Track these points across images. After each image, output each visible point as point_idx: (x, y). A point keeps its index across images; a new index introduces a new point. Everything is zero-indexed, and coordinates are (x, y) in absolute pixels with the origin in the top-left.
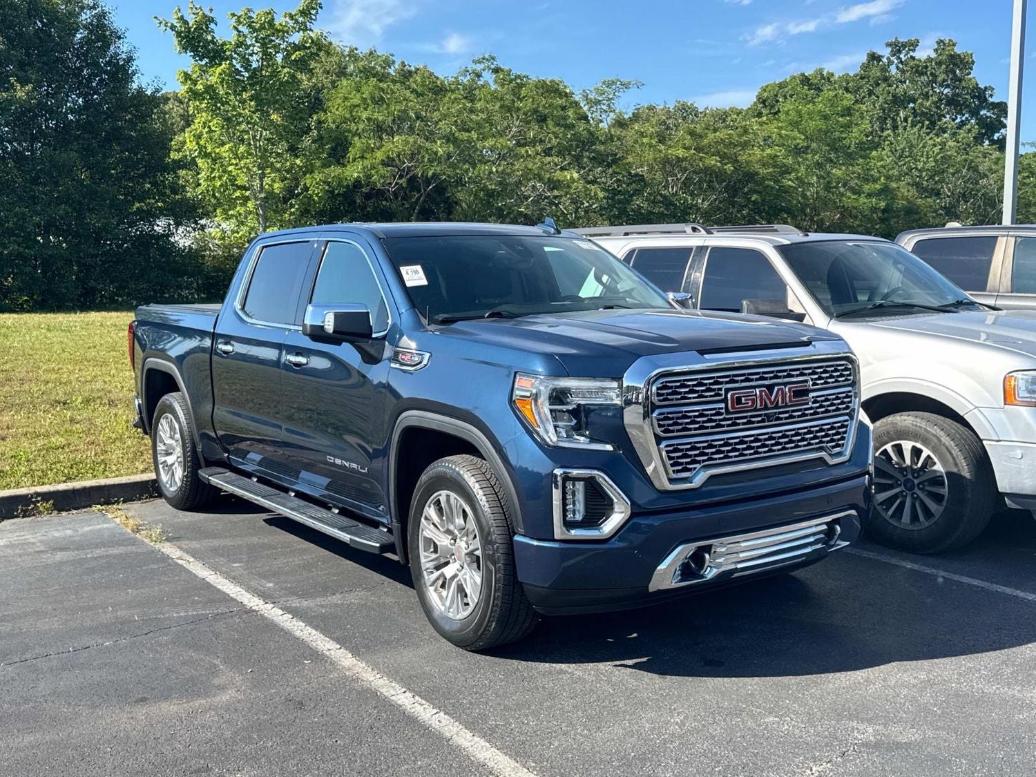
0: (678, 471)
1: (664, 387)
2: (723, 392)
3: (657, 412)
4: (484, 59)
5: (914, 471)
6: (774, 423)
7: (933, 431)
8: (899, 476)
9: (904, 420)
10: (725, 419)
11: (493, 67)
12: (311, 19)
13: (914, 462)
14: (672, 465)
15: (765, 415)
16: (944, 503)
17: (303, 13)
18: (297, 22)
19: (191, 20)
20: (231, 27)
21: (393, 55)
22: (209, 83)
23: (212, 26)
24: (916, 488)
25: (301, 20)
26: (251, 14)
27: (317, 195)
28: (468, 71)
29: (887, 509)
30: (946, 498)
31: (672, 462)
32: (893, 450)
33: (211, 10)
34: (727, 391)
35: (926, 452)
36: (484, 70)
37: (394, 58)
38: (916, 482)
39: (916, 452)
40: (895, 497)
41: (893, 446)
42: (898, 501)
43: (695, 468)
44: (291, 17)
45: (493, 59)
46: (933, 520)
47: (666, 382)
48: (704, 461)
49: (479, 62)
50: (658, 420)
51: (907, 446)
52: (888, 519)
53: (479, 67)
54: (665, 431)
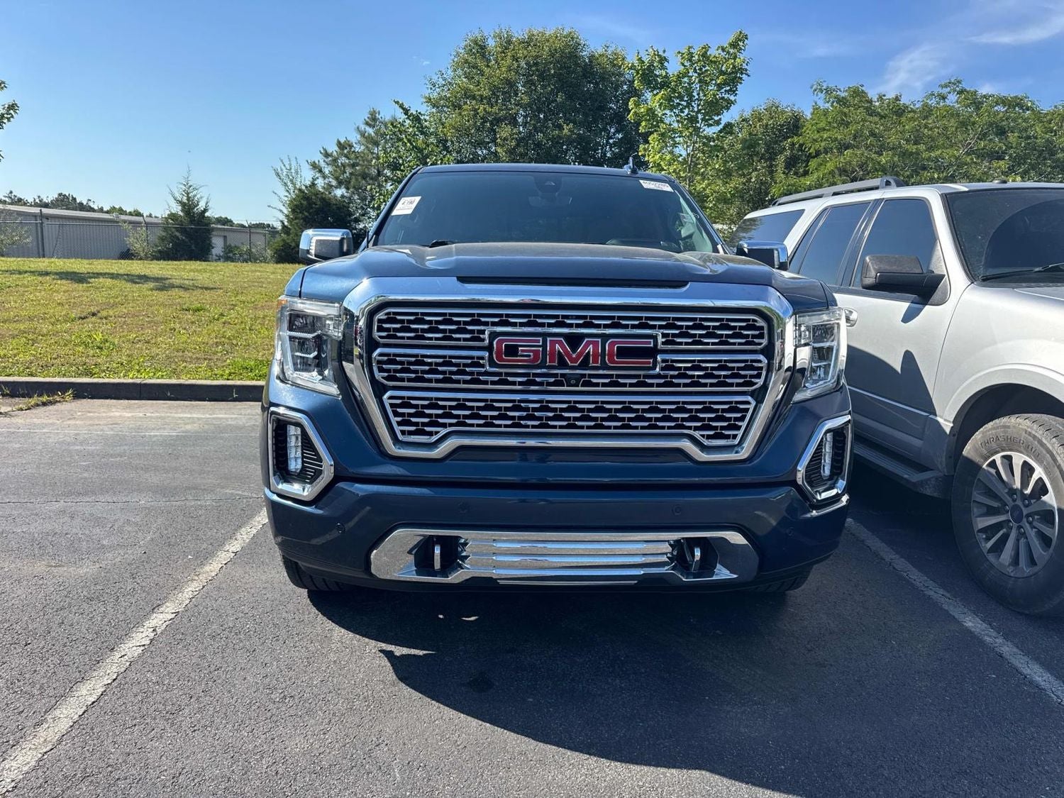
0: (410, 433)
1: (391, 320)
2: (486, 336)
3: (379, 351)
4: (950, 83)
5: (1024, 497)
6: (580, 388)
7: (1048, 445)
8: (1008, 499)
9: (1019, 423)
10: (487, 373)
11: (958, 89)
12: (741, 49)
13: (1025, 482)
14: (399, 424)
15: (563, 375)
16: (1051, 550)
17: (734, 45)
18: (728, 52)
19: (646, 59)
20: (679, 63)
21: (862, 86)
22: (649, 107)
23: (666, 64)
24: (1025, 520)
25: (732, 51)
26: (692, 50)
27: (730, 192)
28: (934, 95)
29: (988, 539)
30: (1054, 543)
31: (399, 419)
32: (1002, 463)
33: (664, 51)
34: (493, 335)
35: (1039, 473)
36: (949, 93)
37: (863, 88)
38: (1025, 512)
39: (1027, 470)
40: (998, 526)
41: (1004, 457)
42: (1001, 533)
43: (437, 433)
44: (723, 50)
45: (959, 82)
46: (1036, 569)
47: (394, 313)
48: (451, 425)
49: (946, 86)
50: (379, 362)
51: (1018, 459)
52: (985, 551)
53: (945, 91)
54: (388, 378)
